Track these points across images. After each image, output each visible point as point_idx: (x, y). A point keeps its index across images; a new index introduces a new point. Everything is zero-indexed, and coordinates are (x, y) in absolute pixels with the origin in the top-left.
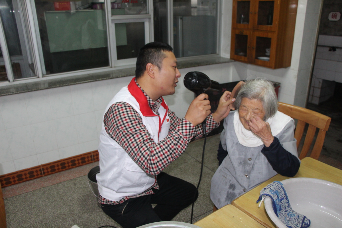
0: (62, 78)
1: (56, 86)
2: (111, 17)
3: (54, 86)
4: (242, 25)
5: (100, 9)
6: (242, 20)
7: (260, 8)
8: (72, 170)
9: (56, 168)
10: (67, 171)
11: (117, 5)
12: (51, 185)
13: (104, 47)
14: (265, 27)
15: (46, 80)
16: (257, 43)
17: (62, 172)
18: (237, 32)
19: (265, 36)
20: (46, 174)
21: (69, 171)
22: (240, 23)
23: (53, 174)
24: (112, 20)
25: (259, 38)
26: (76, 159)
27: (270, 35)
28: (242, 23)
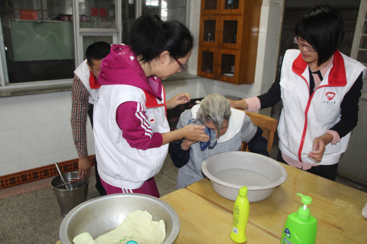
0: (26, 88)
1: (20, 94)
2: (79, 29)
3: (18, 94)
4: (208, 43)
5: (67, 21)
6: (209, 39)
7: (225, 26)
8: (34, 183)
9: (16, 180)
10: (28, 184)
11: (86, 18)
12: (11, 197)
13: (71, 59)
14: (229, 45)
15: (9, 89)
16: (223, 60)
17: (22, 185)
18: (204, 49)
19: (229, 53)
20: (5, 186)
21: (31, 183)
22: (207, 40)
23: (12, 186)
24: (80, 32)
25: (224, 55)
26: (38, 171)
27: (234, 53)
28: (209, 40)
